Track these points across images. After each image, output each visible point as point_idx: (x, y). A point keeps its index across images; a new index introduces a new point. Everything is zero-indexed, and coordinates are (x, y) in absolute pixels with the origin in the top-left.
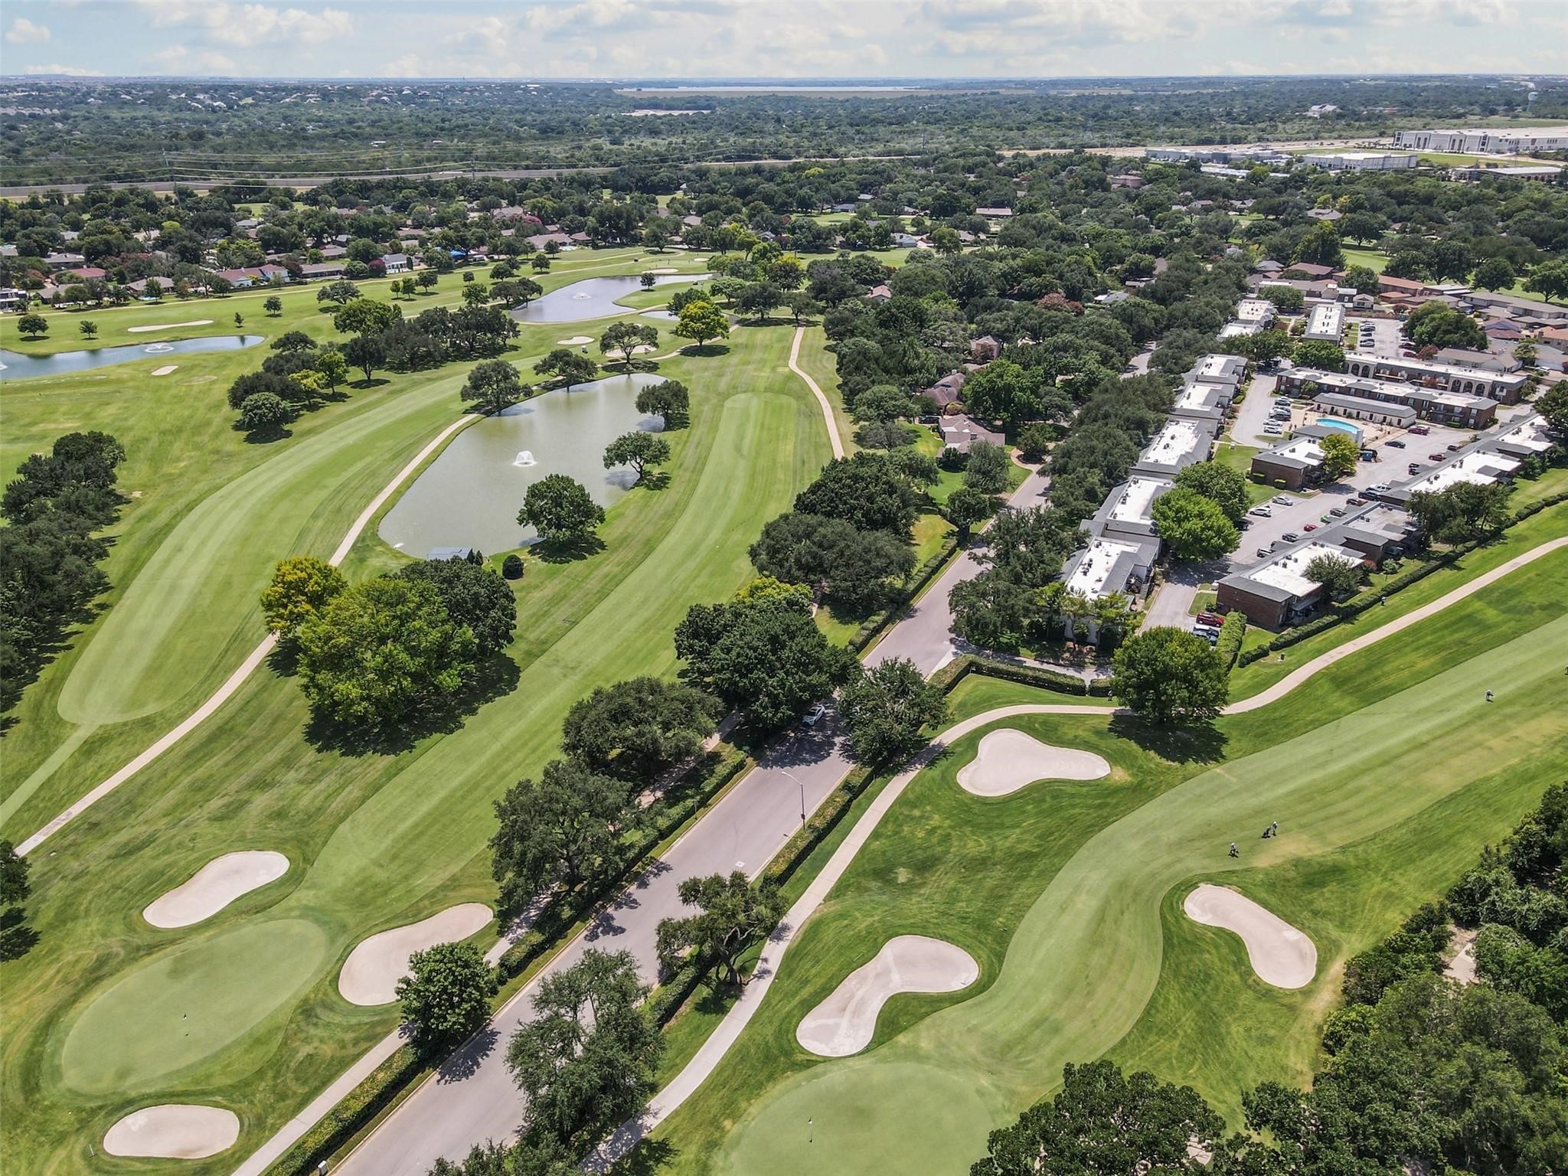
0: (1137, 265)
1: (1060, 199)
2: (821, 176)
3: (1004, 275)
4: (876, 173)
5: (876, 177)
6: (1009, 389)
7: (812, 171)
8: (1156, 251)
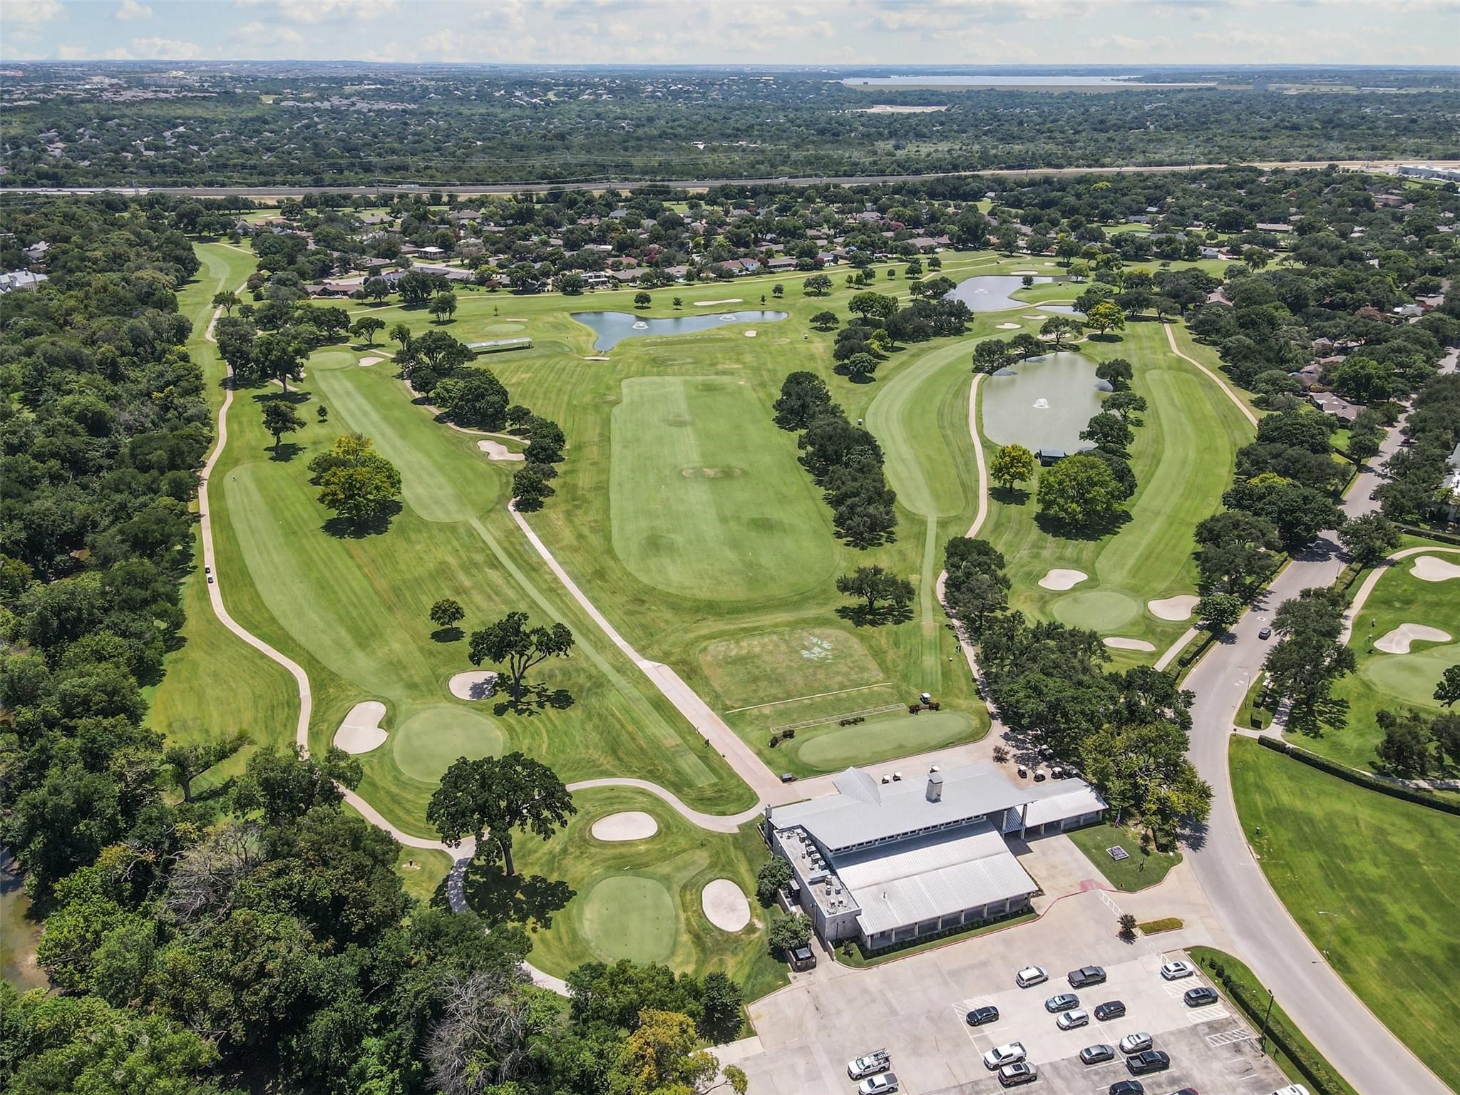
0: (1426, 284)
1: (1334, 218)
2: (1108, 190)
3: (1319, 290)
4: (1156, 188)
5: (1158, 191)
6: (1369, 377)
7: (1100, 185)
8: (1436, 271)
